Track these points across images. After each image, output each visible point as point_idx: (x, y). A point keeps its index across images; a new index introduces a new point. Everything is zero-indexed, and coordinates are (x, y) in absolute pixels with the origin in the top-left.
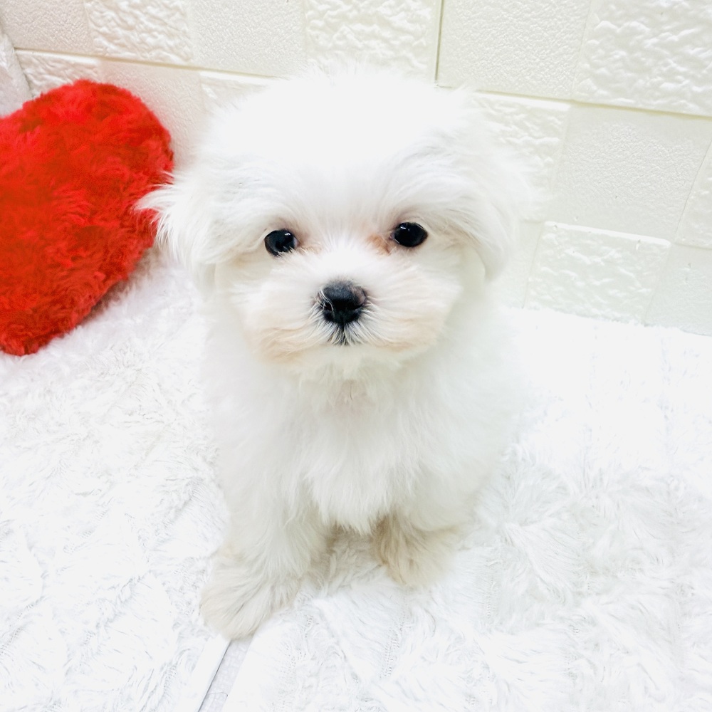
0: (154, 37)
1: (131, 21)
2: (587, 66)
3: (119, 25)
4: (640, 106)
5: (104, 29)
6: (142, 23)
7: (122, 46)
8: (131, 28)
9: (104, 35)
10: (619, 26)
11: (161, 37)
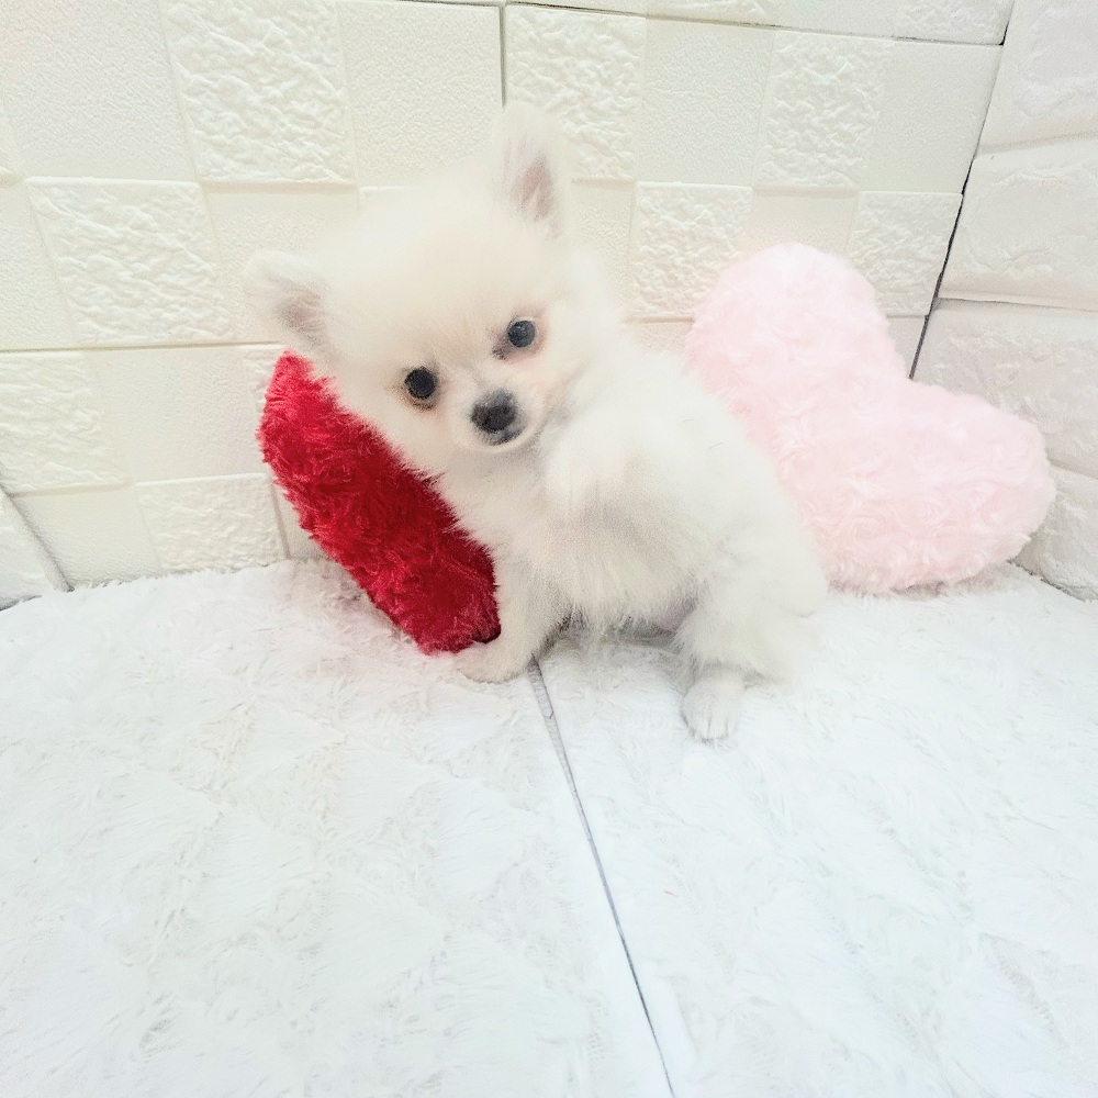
0: (173, 311)
1: (137, 294)
2: (636, 285)
3: (117, 303)
4: (680, 316)
5: (94, 309)
6: (154, 295)
7: (123, 328)
8: (137, 304)
9: (92, 316)
10: (655, 248)
11: (183, 309)
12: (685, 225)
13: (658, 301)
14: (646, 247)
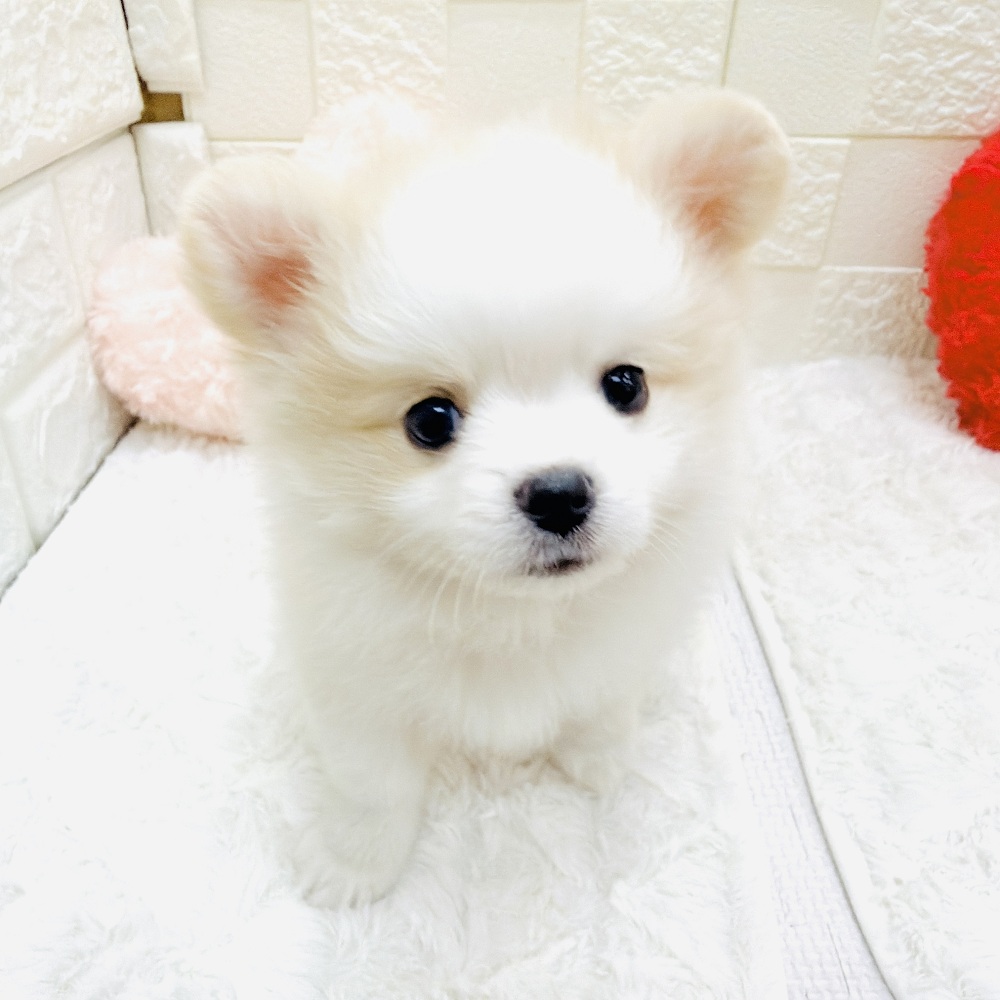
2: (869, 97)
10: (899, 57)
12: (940, 31)
13: (894, 115)
14: (887, 56)
